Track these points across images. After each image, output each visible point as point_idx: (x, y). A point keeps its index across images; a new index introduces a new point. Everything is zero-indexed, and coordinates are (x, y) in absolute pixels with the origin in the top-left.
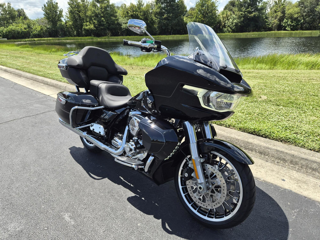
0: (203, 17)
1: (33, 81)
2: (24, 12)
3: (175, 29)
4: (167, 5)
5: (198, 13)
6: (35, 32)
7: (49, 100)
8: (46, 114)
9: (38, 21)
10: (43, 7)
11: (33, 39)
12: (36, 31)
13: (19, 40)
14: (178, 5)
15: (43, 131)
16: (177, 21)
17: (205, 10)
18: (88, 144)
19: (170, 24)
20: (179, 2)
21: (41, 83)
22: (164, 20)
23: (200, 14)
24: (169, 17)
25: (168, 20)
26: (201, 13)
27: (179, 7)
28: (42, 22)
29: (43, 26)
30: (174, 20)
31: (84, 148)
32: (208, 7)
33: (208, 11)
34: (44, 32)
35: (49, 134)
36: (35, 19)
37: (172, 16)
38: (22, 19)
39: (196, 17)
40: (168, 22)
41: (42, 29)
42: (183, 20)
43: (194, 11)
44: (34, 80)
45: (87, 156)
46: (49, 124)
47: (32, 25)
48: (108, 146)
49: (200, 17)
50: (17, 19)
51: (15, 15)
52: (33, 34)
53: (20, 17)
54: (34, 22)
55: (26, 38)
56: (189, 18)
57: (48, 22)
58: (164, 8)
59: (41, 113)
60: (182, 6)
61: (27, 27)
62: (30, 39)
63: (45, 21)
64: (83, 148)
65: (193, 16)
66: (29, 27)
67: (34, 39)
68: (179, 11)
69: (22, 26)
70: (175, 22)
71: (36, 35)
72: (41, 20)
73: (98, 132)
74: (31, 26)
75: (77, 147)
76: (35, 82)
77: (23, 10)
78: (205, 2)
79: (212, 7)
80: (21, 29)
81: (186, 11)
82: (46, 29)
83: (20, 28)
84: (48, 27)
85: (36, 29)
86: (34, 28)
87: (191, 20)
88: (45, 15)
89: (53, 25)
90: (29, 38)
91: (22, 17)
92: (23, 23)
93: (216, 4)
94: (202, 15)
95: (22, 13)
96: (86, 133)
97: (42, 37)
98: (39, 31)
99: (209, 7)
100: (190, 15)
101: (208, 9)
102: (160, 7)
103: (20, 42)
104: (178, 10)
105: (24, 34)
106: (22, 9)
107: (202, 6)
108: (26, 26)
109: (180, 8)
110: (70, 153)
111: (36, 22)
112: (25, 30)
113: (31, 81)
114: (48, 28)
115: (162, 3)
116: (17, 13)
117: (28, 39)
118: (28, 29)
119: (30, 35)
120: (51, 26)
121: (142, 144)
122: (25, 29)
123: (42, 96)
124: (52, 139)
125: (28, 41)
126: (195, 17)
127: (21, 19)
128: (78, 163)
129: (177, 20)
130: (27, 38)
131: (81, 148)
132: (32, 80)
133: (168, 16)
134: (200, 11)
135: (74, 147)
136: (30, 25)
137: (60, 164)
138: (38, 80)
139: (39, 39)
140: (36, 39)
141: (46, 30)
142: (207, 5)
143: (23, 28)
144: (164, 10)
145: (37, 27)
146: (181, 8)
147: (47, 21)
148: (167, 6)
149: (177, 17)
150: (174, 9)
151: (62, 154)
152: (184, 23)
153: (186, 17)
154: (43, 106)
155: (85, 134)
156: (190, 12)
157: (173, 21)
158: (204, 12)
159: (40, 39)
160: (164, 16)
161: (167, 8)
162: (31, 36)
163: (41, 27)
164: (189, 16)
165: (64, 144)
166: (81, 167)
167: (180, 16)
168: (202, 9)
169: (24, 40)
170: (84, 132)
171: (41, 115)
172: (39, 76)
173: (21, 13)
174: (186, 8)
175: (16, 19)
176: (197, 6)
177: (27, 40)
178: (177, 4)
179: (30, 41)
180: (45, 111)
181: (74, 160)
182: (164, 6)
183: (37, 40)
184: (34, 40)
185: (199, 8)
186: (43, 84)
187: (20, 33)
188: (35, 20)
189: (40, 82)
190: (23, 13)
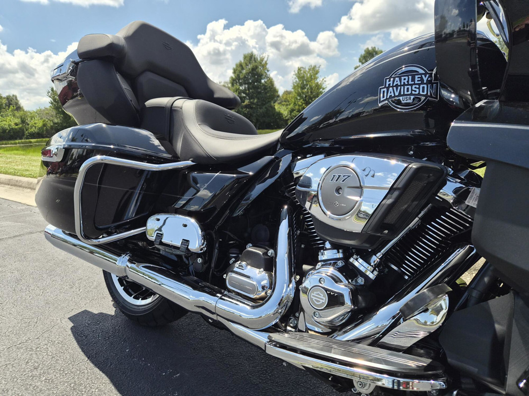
0: (304, 103)
1: (11, 187)
2: (16, 99)
3: (262, 121)
4: (248, 86)
5: (296, 98)
6: (33, 130)
7: (35, 214)
8: (23, 237)
9: (40, 113)
10: (50, 91)
11: (28, 140)
12: (35, 127)
13: (4, 142)
14: (266, 86)
15: (4, 274)
16: (266, 110)
17: (308, 92)
18: (130, 300)
19: (255, 115)
20: (268, 82)
21: (26, 188)
22: (244, 108)
23: (300, 99)
24: (252, 103)
25: (252, 108)
26: (302, 97)
27: (267, 89)
28: (47, 113)
29: (47, 120)
30: (261, 108)
31: (116, 316)
32: (311, 88)
33: (311, 95)
34: (49, 128)
35: (18, 281)
36: (35, 110)
37: (257, 102)
38: (12, 111)
39: (295, 103)
40: (251, 111)
41: (44, 125)
42: (275, 109)
43: (291, 95)
44: (12, 185)
45: (125, 341)
46: (25, 257)
47: (29, 119)
48: (215, 295)
49: (301, 104)
50: (5, 110)
51: (2, 105)
52: (29, 133)
53: (9, 107)
54: (32, 115)
55: (16, 139)
56: (283, 105)
57: (56, 114)
58: (244, 92)
59: (10, 238)
60: (271, 88)
61: (20, 122)
62: (23, 141)
63: (51, 112)
64: (113, 313)
65: (290, 102)
66: (23, 121)
67: (30, 140)
68: (268, 95)
69: (12, 120)
70: (262, 111)
71: (34, 134)
72: (44, 110)
73: (178, 244)
74: (27, 121)
75: (96, 312)
76: (14, 188)
77: (16, 98)
78: (306, 82)
79: (318, 89)
80: (9, 125)
81: (278, 96)
82: (52, 124)
83: (7, 123)
84: (56, 121)
85: (35, 125)
86: (31, 123)
87: (287, 108)
88: (52, 103)
89: (64, 119)
90: (21, 139)
91: (13, 107)
92: (14, 116)
93: (323, 85)
94: (303, 100)
95: (13, 101)
96: (127, 258)
97: (43, 137)
98: (39, 128)
99: (314, 89)
100: (285, 101)
101: (311, 92)
102: (239, 89)
103: (6, 144)
104: (266, 93)
105: (14, 132)
106: (13, 95)
107: (303, 88)
108: (18, 121)
109: (268, 91)
110: (70, 332)
111: (36, 114)
112: (16, 127)
113: (7, 186)
114: (56, 124)
115: (241, 85)
116: (4, 101)
117: (20, 141)
118: (21, 126)
119: (23, 135)
120: (60, 120)
121: (372, 276)
122: (16, 124)
123: (22, 208)
124: (24, 294)
125: (19, 143)
126: (293, 104)
127: (10, 110)
128: (95, 365)
129: (266, 108)
130: (18, 138)
131: (106, 315)
132: (9, 185)
133: (250, 102)
134: (299, 95)
135: (86, 312)
136: (25, 118)
137: (31, 371)
138: (20, 184)
139: (39, 140)
140: (33, 140)
141: (51, 126)
142: (310, 86)
143: (12, 124)
144: (244, 93)
145: (36, 122)
146: (270, 90)
147: (54, 113)
148: (249, 88)
149: (265, 104)
150: (260, 93)
151: (46, 335)
152: (276, 112)
153: (279, 104)
154: (20, 224)
155: (122, 263)
156: (284, 97)
157: (259, 109)
158: (306, 96)
159: (41, 139)
160: (244, 102)
161: (249, 90)
162: (25, 136)
163: (44, 121)
164: (283, 103)
165: (56, 305)
166: (105, 379)
167: (270, 102)
168: (303, 93)
169: (13, 142)
170: (119, 255)
171: (10, 241)
172: (24, 176)
173: (11, 101)
174: (277, 92)
175: (3, 110)
176: (294, 87)
177: (17, 141)
178: (263, 85)
179: (23, 143)
180: (22, 233)
181: (82, 356)
182: (244, 88)
183: (35, 142)
184: (31, 142)
185: (298, 91)
186: (29, 190)
187: (7, 131)
188: (34, 112)
189: (24, 187)
190: (16, 101)
